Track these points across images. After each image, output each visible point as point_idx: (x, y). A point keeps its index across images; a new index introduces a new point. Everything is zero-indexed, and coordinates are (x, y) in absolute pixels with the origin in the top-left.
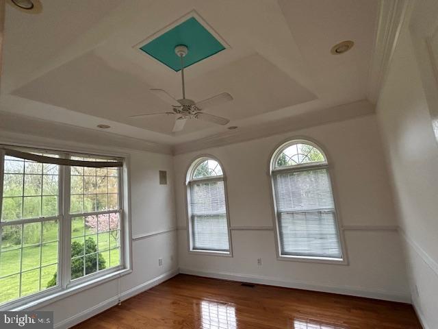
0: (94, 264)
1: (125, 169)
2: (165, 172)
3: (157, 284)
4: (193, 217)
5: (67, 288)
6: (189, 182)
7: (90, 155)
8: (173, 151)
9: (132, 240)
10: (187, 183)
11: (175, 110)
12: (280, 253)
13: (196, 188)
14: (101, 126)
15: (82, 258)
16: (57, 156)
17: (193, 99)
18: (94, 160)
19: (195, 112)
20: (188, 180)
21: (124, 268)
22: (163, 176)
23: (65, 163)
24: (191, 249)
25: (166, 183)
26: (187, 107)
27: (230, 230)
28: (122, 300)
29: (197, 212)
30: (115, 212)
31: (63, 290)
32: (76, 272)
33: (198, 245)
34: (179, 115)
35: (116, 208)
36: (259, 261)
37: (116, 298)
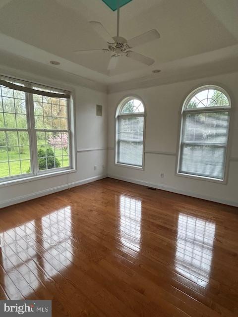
0: (52, 164)
1: (72, 101)
2: (101, 106)
3: (93, 181)
4: (119, 142)
5: (37, 175)
6: (118, 116)
7: (46, 87)
8: (108, 90)
9: (76, 152)
10: (116, 116)
11: (110, 47)
12: (178, 171)
13: (123, 121)
14: (53, 63)
15: (45, 159)
16: (23, 85)
17: (125, 38)
18: (49, 91)
19: (127, 50)
20: (117, 114)
21: (72, 169)
22: (99, 109)
23: (29, 91)
24: (116, 163)
25: (101, 115)
26: (120, 45)
27: (144, 153)
28: (71, 187)
29: (122, 139)
30: (66, 131)
31: (34, 175)
32: (42, 167)
33: (121, 161)
34: (113, 53)
35: (66, 128)
36: (162, 175)
37: (67, 185)
